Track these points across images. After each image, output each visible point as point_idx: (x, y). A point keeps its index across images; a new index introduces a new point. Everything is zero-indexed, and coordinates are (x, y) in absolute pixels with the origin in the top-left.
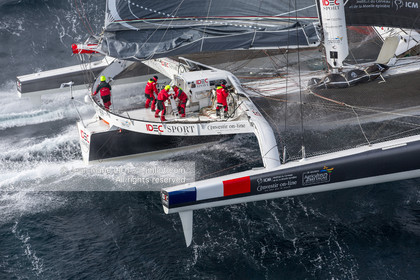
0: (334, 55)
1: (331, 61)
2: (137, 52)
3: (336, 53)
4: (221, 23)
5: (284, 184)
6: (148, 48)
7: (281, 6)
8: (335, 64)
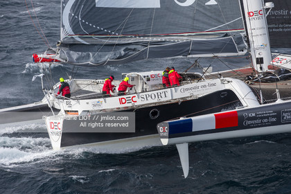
0: (260, 61)
1: (257, 67)
2: (92, 59)
3: (262, 59)
4: (159, 40)
5: (266, 120)
6: (100, 56)
7: (210, 22)
8: (261, 68)
